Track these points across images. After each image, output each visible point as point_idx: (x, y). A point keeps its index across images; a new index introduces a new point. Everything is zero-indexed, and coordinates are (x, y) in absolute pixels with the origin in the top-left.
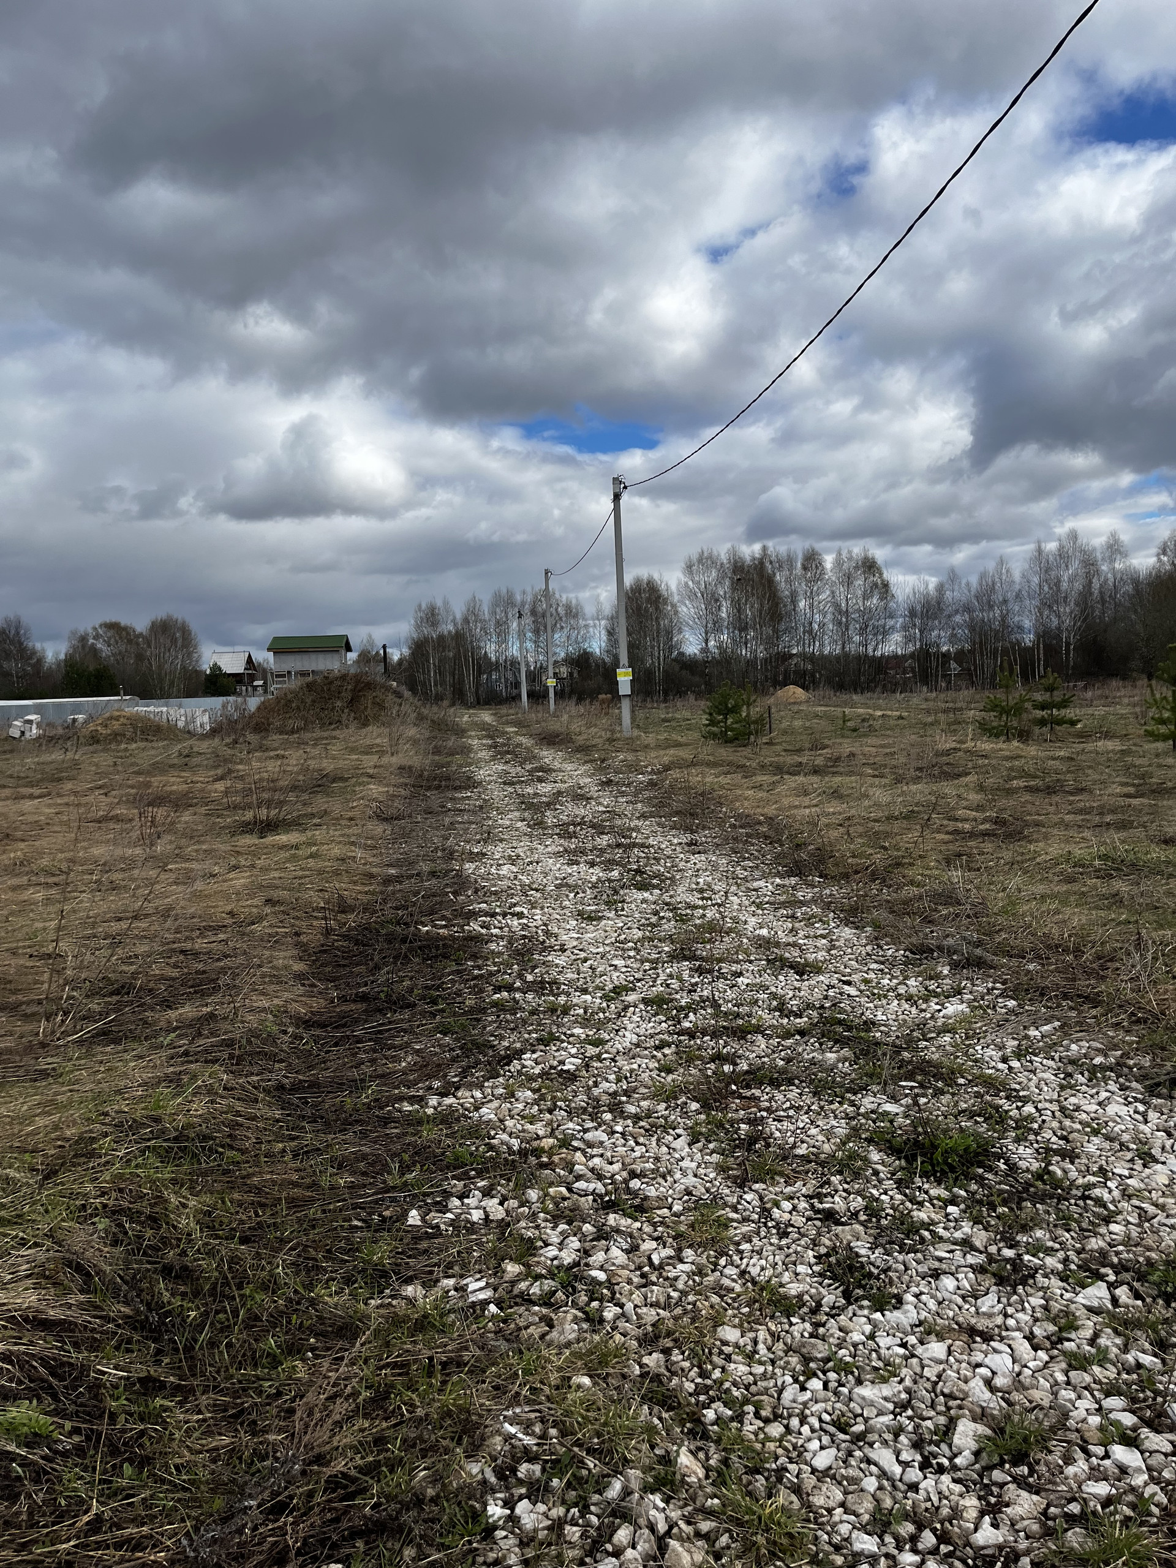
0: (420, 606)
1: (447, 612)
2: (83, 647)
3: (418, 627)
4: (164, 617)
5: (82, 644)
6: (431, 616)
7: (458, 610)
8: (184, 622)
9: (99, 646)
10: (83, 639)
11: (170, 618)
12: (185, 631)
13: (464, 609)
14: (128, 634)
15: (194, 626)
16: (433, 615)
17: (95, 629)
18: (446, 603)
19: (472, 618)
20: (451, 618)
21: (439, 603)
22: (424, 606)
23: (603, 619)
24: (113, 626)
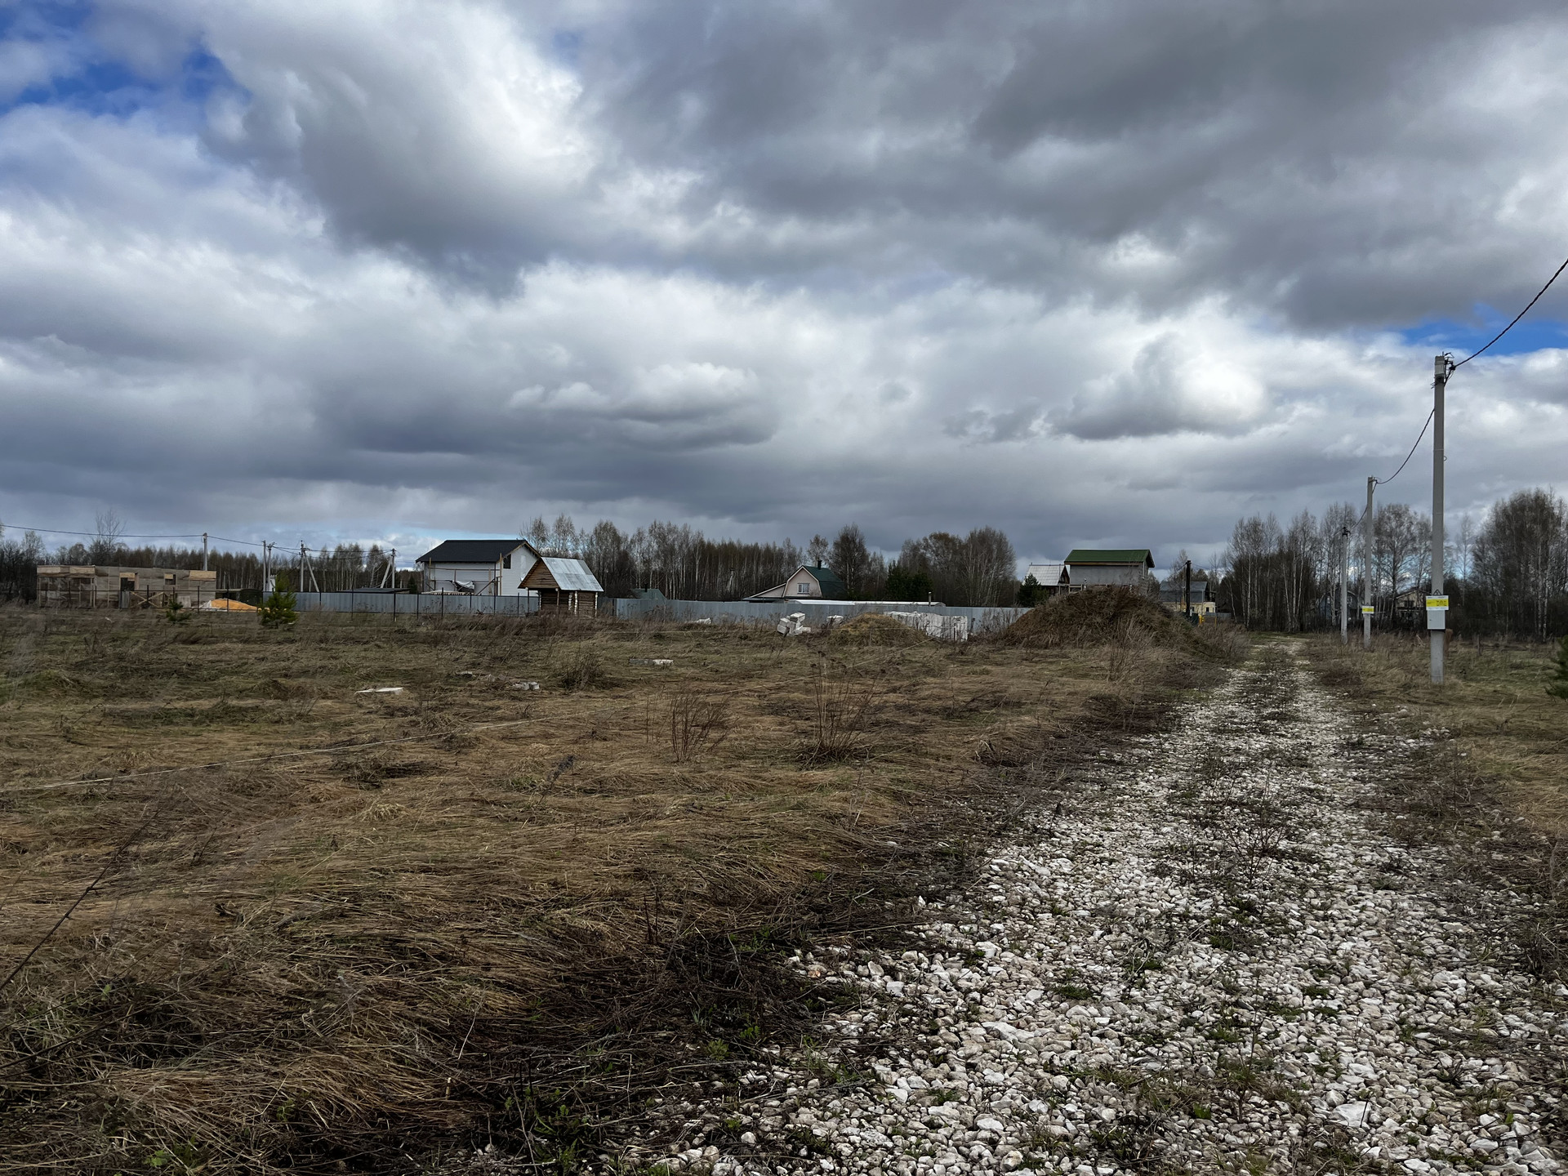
0: (1241, 522)
1: (1272, 529)
2: (915, 555)
3: (1237, 545)
4: (983, 529)
5: (914, 552)
6: (1253, 532)
7: (1285, 527)
8: (1001, 535)
9: (928, 555)
10: (915, 549)
11: (988, 530)
12: (1001, 542)
13: (1291, 526)
14: (954, 544)
15: (1012, 539)
16: (1255, 531)
17: (925, 540)
18: (1272, 519)
19: (1300, 537)
20: (1276, 535)
21: (1264, 520)
22: (1246, 522)
23: (1470, 541)
24: (942, 538)
